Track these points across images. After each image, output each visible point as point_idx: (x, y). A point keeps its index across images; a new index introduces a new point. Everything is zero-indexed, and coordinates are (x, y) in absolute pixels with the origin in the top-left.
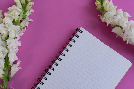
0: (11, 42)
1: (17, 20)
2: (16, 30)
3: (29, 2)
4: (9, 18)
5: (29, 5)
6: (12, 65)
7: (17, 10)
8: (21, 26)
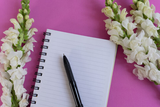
0: (14, 72)
1: (16, 44)
2: (17, 56)
3: (27, 20)
4: (8, 43)
5: (28, 23)
6: (20, 99)
7: (14, 33)
8: (23, 51)
